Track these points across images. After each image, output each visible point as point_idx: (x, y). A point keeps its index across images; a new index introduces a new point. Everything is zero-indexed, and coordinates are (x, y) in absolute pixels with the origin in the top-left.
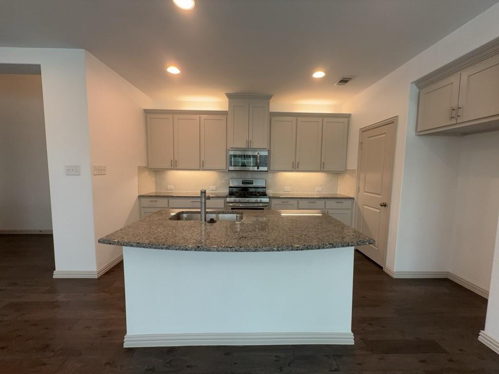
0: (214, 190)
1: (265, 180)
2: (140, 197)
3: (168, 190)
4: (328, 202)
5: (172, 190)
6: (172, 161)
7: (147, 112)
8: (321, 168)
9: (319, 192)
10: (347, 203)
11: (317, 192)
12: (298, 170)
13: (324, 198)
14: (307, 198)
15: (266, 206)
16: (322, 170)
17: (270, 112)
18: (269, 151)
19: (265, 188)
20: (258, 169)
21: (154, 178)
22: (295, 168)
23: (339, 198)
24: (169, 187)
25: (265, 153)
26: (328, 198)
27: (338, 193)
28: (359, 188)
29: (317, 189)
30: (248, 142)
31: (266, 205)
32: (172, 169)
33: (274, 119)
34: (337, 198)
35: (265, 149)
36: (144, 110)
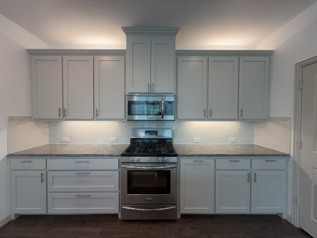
0: (115, 142)
1: (171, 130)
2: (9, 156)
3: (63, 142)
4: (255, 161)
5: (68, 142)
6: (60, 110)
7: (32, 53)
8: (239, 116)
9: (234, 143)
10: (281, 162)
11: (230, 143)
12: (211, 118)
13: (250, 155)
14: (227, 155)
15: (173, 168)
16: (240, 118)
17: (177, 51)
18: (176, 97)
19: (172, 139)
20: (162, 118)
21: (48, 129)
22: (208, 116)
23: (270, 155)
24: (64, 139)
25: (172, 99)
26: (254, 155)
27: (255, 144)
28: (301, 142)
29: (230, 139)
30: (151, 86)
31: (173, 166)
32: (62, 119)
33: (180, 58)
34: (267, 155)
35: (172, 93)
36: (28, 50)
